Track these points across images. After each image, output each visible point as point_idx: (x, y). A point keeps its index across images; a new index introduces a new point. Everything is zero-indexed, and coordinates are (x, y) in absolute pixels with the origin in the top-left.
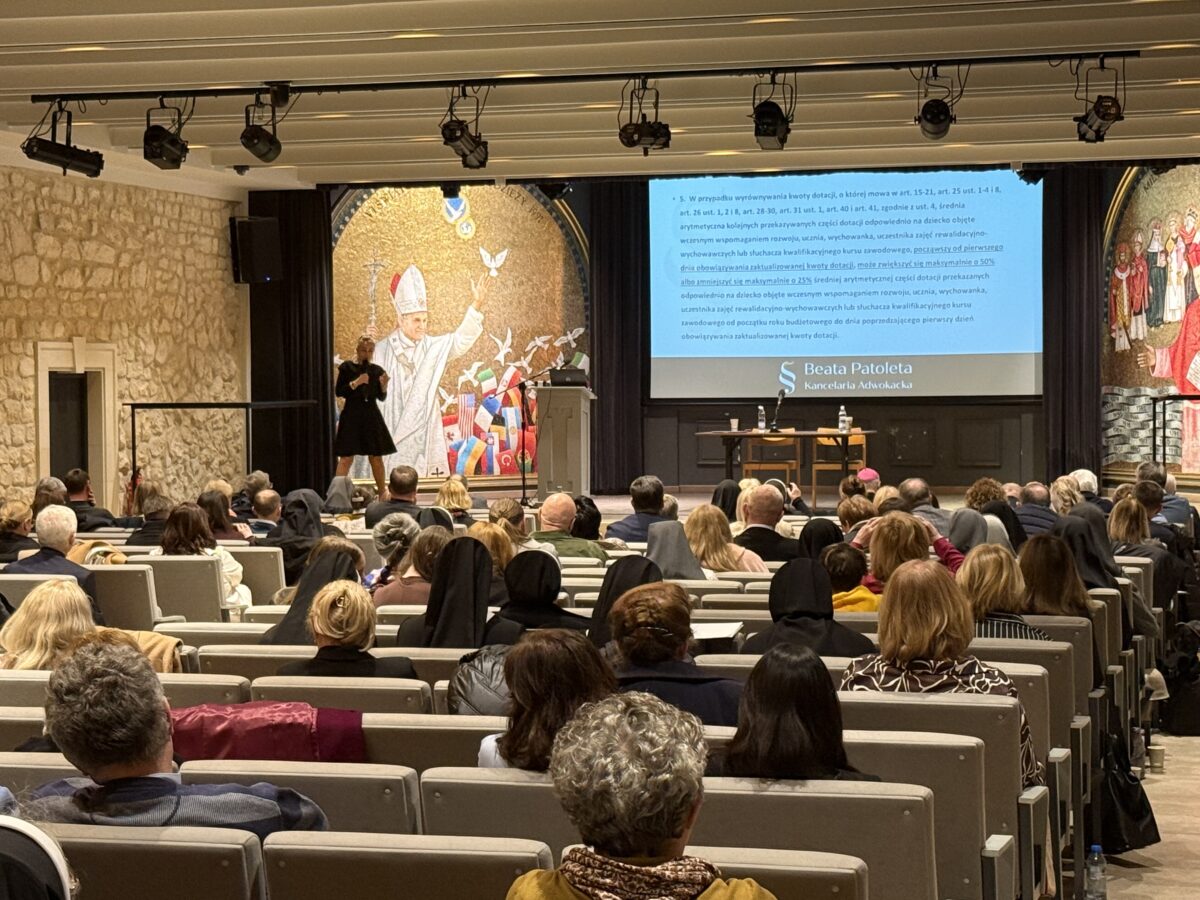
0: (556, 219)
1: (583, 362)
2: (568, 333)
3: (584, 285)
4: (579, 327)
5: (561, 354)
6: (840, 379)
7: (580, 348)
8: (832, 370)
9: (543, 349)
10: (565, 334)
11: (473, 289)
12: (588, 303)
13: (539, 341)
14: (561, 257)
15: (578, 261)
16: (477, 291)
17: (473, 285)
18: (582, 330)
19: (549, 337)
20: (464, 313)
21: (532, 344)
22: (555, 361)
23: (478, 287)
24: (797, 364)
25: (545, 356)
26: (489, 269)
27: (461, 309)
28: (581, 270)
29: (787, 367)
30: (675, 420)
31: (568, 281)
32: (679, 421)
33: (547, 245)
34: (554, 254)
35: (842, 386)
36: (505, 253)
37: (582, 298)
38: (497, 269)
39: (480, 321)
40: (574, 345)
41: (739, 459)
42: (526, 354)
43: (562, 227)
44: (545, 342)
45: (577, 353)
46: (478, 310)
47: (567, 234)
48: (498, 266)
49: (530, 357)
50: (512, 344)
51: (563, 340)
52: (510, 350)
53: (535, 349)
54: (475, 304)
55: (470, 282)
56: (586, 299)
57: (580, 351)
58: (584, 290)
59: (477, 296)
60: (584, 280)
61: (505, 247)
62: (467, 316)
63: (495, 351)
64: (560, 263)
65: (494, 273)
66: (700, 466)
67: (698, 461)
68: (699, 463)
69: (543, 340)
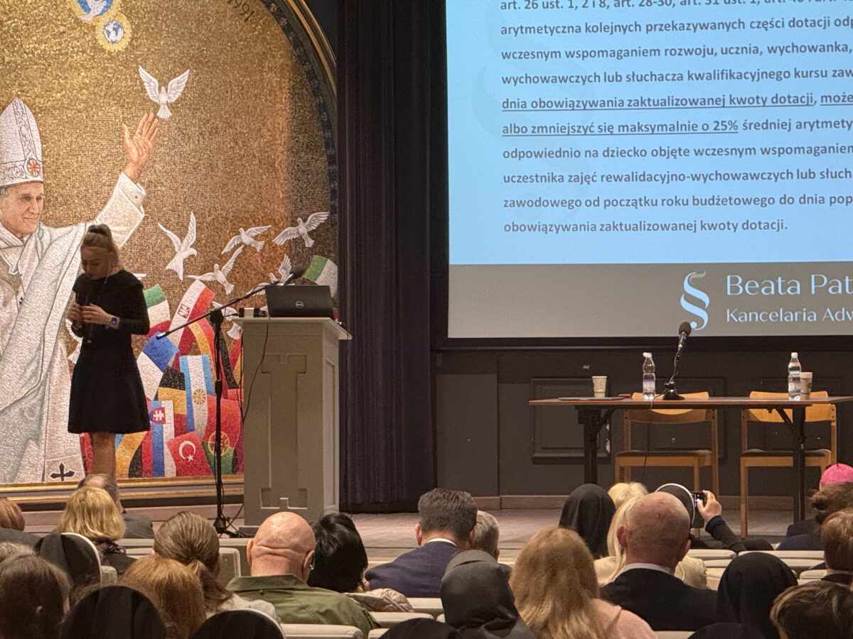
1: (326, 274)
2: (300, 220)
3: (328, 134)
5: (287, 259)
6: (790, 304)
7: (321, 249)
8: (776, 287)
9: (254, 251)
10: (294, 224)
11: (128, 141)
12: (335, 168)
13: (246, 237)
14: (286, 85)
15: (316, 92)
16: (136, 145)
17: (127, 135)
18: (324, 216)
19: (265, 228)
20: (111, 186)
21: (233, 241)
22: (275, 271)
23: (137, 136)
24: (712, 275)
25: (258, 262)
26: (156, 107)
27: (105, 179)
28: (322, 108)
29: (694, 284)
30: (493, 377)
31: (299, 126)
32: (500, 380)
33: (260, 64)
34: (272, 78)
35: (794, 317)
36: (185, 76)
37: (324, 158)
38: (172, 107)
39: (140, 200)
40: (310, 243)
41: (608, 448)
42: (222, 260)
43: (287, 29)
44: (256, 238)
45: (316, 257)
46: (135, 180)
47: (297, 43)
48: (174, 100)
49: (230, 265)
50: (198, 240)
51: (289, 233)
52: (194, 252)
53: (239, 250)
54: (130, 170)
55: (122, 129)
56: (331, 160)
57: (321, 253)
58: (327, 145)
59: (134, 154)
60: (327, 126)
61: (184, 67)
62: (117, 190)
63: (168, 255)
64: (285, 96)
65: (165, 113)
66: (537, 461)
67: (534, 453)
68: (536, 455)
69: (254, 234)
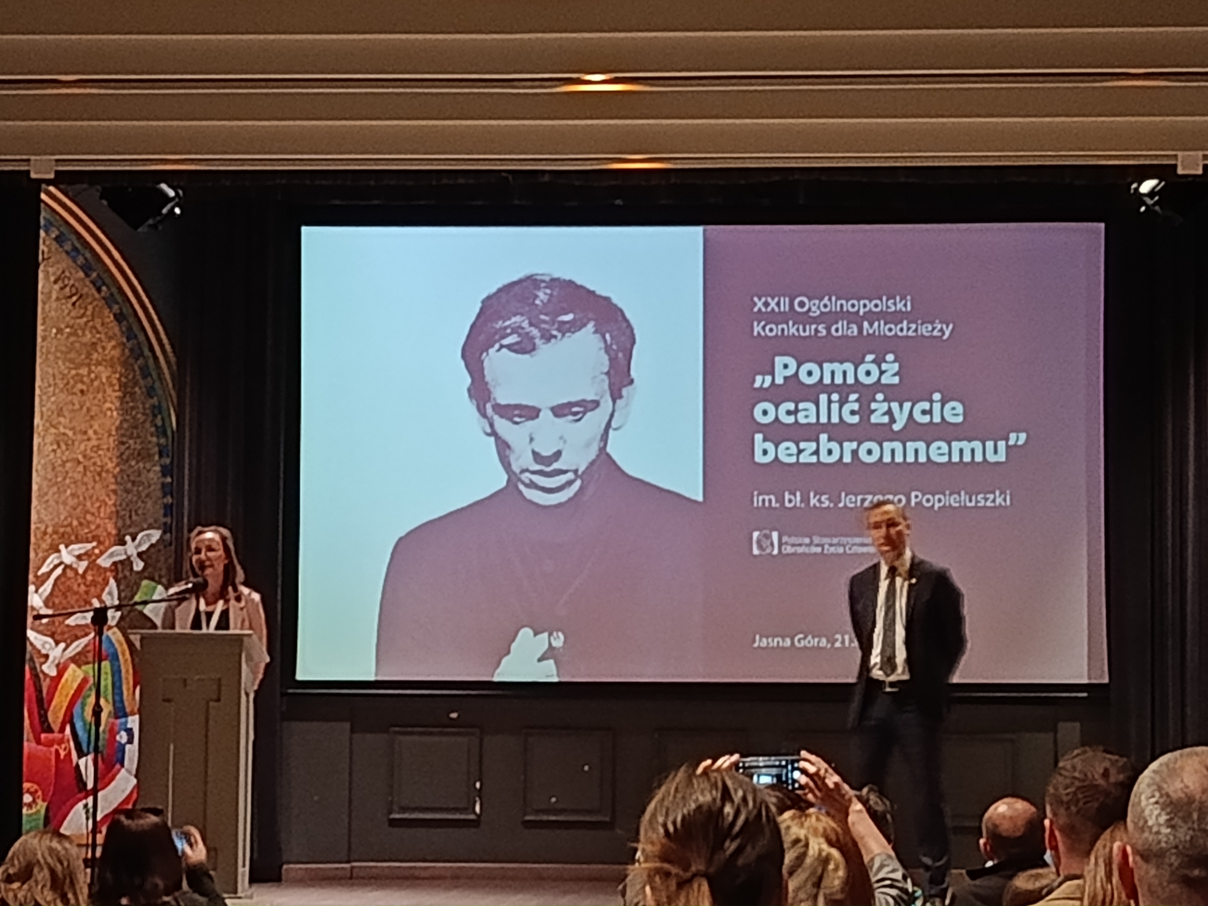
0: (109, 301)
2: (128, 538)
3: (163, 441)
4: (150, 527)
7: (151, 573)
9: (76, 571)
10: (123, 543)
12: (170, 480)
13: (67, 555)
18: (156, 535)
19: (89, 546)
21: (53, 560)
25: (79, 585)
30: (347, 726)
32: (353, 731)
33: (89, 355)
34: (104, 373)
37: (158, 468)
40: (139, 566)
41: (478, 809)
43: (119, 318)
44: (79, 557)
45: (145, 583)
47: (130, 335)
49: (48, 586)
51: (117, 553)
53: (59, 570)
56: (165, 471)
57: (152, 579)
64: (113, 394)
66: (393, 823)
67: (390, 813)
68: (393, 816)
69: (77, 553)
